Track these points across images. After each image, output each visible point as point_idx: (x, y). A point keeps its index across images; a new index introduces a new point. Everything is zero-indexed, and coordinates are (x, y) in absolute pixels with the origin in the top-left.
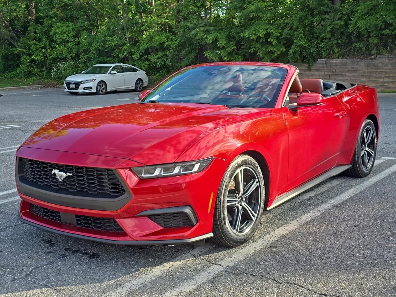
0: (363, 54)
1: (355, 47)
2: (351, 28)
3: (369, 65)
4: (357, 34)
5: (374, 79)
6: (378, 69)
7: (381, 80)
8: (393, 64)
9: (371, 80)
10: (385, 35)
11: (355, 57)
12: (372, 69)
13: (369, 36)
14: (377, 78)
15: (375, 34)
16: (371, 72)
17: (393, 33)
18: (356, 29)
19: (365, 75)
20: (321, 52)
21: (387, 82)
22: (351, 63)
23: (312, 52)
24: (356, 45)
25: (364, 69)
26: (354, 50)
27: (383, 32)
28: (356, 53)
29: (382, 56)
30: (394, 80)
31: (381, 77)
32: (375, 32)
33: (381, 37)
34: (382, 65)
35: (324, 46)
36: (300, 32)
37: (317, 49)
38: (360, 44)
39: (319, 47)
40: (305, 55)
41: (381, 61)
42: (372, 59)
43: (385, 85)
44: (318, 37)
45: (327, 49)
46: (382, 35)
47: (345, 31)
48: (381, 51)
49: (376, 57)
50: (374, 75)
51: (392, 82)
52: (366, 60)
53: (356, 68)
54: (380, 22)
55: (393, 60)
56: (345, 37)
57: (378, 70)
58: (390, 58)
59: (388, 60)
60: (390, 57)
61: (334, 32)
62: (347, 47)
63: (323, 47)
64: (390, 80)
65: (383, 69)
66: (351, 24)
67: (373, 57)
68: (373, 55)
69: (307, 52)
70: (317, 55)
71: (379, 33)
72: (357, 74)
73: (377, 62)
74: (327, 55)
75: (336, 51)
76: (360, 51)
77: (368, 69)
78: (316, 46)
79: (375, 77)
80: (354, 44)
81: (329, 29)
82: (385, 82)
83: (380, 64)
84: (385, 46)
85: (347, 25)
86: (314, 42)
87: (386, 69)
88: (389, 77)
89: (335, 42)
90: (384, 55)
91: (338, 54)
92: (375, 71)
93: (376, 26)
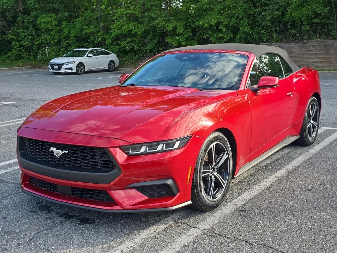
0: (297, 39)
1: (291, 33)
2: (287, 18)
3: (302, 48)
4: (292, 22)
5: (306, 60)
6: (309, 51)
7: (312, 60)
8: (322, 47)
9: (304, 60)
10: (315, 23)
11: (291, 42)
12: (305, 51)
13: (302, 24)
14: (309, 59)
15: (307, 22)
16: (304, 54)
17: (322, 22)
18: (291, 18)
19: (298, 56)
20: (262, 38)
21: (317, 62)
22: (287, 46)
23: (255, 37)
24: (291, 31)
25: (298, 51)
26: (290, 36)
27: (314, 20)
28: (291, 38)
29: (312, 41)
30: (322, 61)
31: (311, 58)
32: (306, 21)
33: (312, 25)
34: (313, 48)
35: (265, 32)
36: (245, 21)
37: (259, 35)
38: (294, 31)
39: (260, 33)
40: (249, 40)
41: (312, 44)
42: (304, 43)
43: (315, 64)
44: (260, 25)
45: (267, 35)
46: (313, 23)
47: (282, 20)
48: (311, 36)
49: (308, 41)
50: (306, 56)
51: (321, 62)
52: (300, 44)
53: (291, 50)
54: (311, 12)
55: (321, 44)
56: (282, 25)
57: (309, 52)
58: (319, 43)
59: (318, 44)
60: (319, 41)
61: (273, 21)
62: (284, 33)
63: (264, 33)
64: (320, 60)
65: (313, 51)
66: (287, 14)
67: (305, 41)
68: (305, 40)
69: (251, 38)
70: (259, 40)
71: (310, 21)
72: (292, 55)
73: (308, 45)
74: (267, 40)
75: (275, 37)
76: (294, 37)
77: (301, 51)
78: (258, 33)
79: (307, 58)
80: (290, 31)
81: (269, 18)
82: (315, 62)
83: (311, 47)
84: (315, 32)
85: (283, 14)
86: (256, 29)
87: (316, 51)
88: (318, 58)
89: (274, 29)
90: (314, 39)
91: (276, 39)
92: (307, 53)
93: (307, 15)
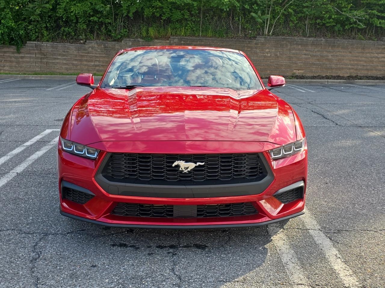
0: (72, 39)
1: (64, 31)
2: (60, 12)
3: (80, 50)
4: (66, 19)
5: (85, 63)
6: (88, 53)
7: (93, 64)
8: (102, 49)
9: (83, 63)
10: (92, 22)
11: (65, 41)
12: (83, 53)
13: (77, 22)
14: (89, 62)
15: (83, 20)
16: (82, 56)
17: (100, 20)
18: (65, 14)
19: (76, 58)
20: (29, 35)
21: (98, 66)
22: (61, 46)
23: (21, 33)
24: (65, 29)
25: (75, 53)
26: (63, 34)
27: (92, 18)
28: (64, 37)
29: (91, 41)
30: (104, 64)
31: (92, 61)
32: (83, 19)
33: (89, 23)
34: (92, 50)
35: (33, 28)
36: (7, 12)
37: (25, 32)
38: (69, 28)
39: (27, 29)
40: (13, 37)
41: (90, 45)
42: (81, 43)
43: (97, 68)
44: (25, 19)
45: (36, 32)
46: (90, 21)
47: (52, 15)
48: (88, 36)
49: (86, 42)
50: (85, 59)
51: (102, 66)
52: (77, 45)
53: (67, 52)
54: (89, 9)
55: (101, 45)
56: (53, 21)
57: (88, 55)
58: (99, 44)
59: (97, 45)
60: (98, 42)
61: (42, 15)
62: (56, 31)
63: (31, 30)
64: (101, 64)
65: (93, 54)
66: (60, 8)
67: (82, 41)
68: (82, 40)
69: (15, 34)
70: (25, 37)
71: (87, 19)
72: (69, 58)
73: (87, 46)
74: (36, 38)
75: (45, 35)
76: (68, 36)
77: (79, 53)
78: (24, 29)
79: (86, 61)
80: (63, 28)
81: (38, 12)
82: (96, 66)
83: (90, 49)
84: (92, 32)
85: (54, 9)
86: (21, 24)
87: (96, 53)
88: (99, 61)
89: (45, 25)
90: (92, 40)
91: (47, 37)
92: (86, 55)
93: (85, 12)
